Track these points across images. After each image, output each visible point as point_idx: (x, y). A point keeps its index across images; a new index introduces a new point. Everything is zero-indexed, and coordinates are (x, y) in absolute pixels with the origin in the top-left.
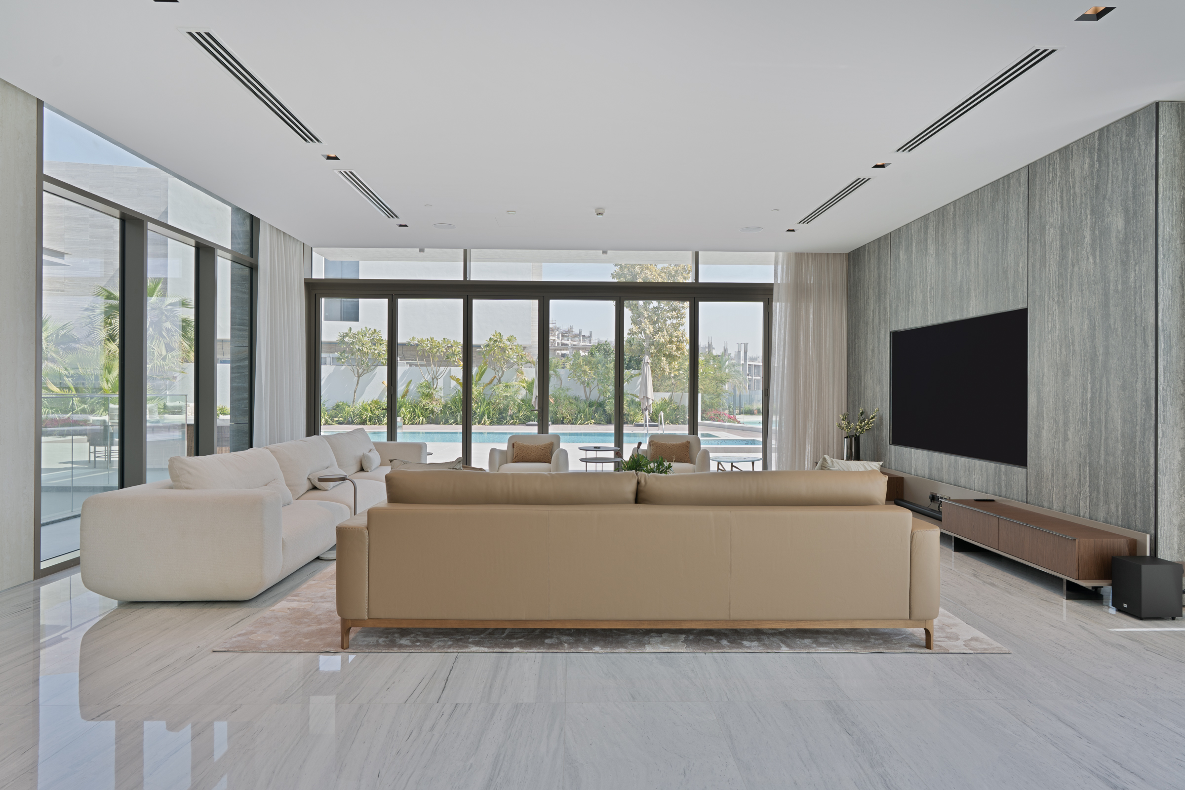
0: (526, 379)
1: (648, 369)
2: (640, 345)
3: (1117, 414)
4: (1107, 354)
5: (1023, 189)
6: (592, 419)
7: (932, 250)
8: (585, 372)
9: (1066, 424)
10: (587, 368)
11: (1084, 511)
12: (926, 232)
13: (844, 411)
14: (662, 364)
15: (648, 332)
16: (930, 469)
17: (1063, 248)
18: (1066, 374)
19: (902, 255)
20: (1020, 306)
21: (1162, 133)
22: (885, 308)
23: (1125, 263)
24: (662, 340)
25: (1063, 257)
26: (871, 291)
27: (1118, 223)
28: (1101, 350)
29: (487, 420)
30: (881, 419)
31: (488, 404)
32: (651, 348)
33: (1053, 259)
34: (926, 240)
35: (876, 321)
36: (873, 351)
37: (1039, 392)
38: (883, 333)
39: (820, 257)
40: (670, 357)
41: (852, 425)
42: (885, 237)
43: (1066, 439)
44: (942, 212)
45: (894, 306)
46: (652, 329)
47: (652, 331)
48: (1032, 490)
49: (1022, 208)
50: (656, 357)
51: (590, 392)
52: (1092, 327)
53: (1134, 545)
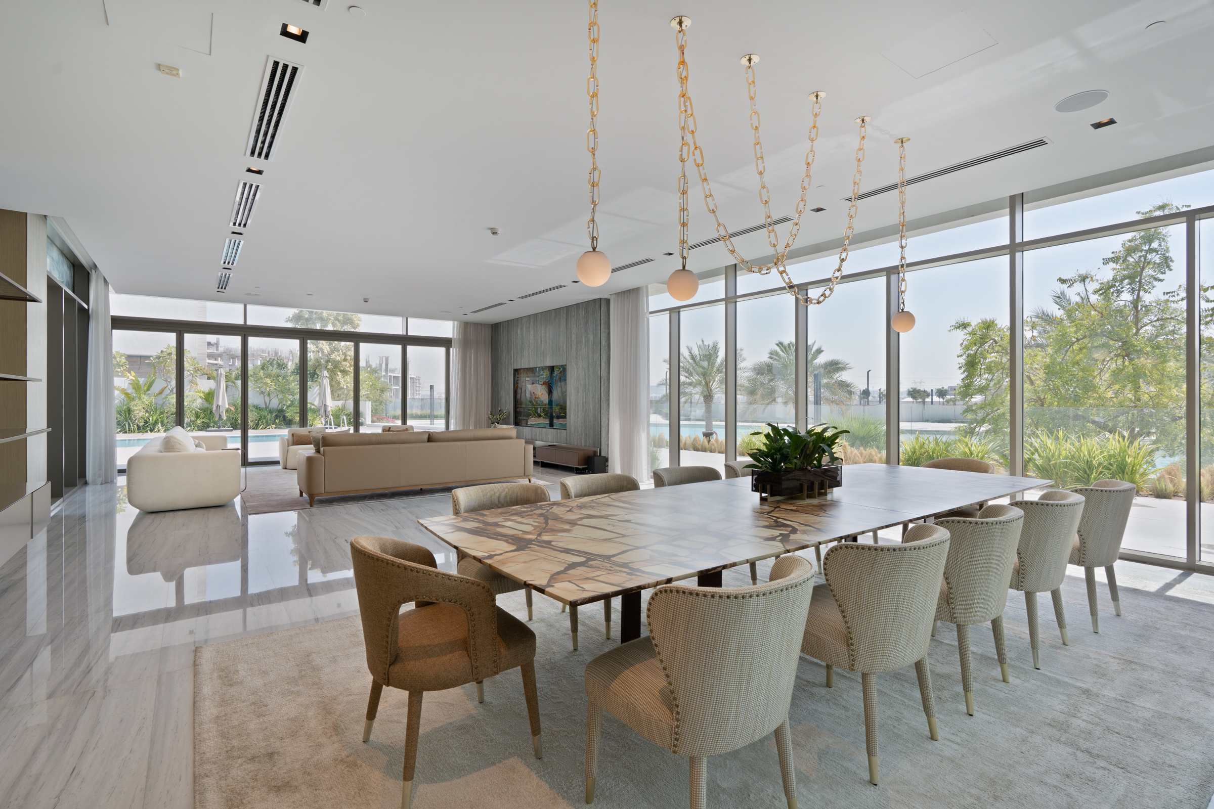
0: (202, 390)
1: (326, 383)
2: (318, 362)
3: (591, 407)
4: (589, 385)
5: (565, 316)
6: (273, 424)
7: (532, 333)
8: (266, 384)
9: (578, 411)
10: (268, 380)
11: (583, 444)
12: (529, 324)
13: (490, 410)
14: (338, 378)
15: (326, 351)
16: (532, 436)
17: (577, 343)
18: (578, 392)
19: (519, 331)
20: (564, 364)
21: (602, 309)
22: (511, 357)
23: (593, 353)
24: (338, 358)
25: (577, 347)
26: (504, 347)
27: (591, 338)
28: (587, 383)
29: (161, 427)
30: (509, 413)
31: (162, 413)
32: (328, 365)
33: (574, 347)
34: (529, 327)
35: (507, 363)
36: (505, 378)
37: (570, 399)
38: (510, 369)
39: (477, 325)
40: (344, 372)
41: (495, 417)
42: (511, 320)
43: (578, 417)
44: (536, 315)
45: (515, 356)
46: (328, 349)
47: (329, 351)
48: (568, 439)
49: (565, 323)
50: (333, 373)
51: (270, 401)
52: (585, 375)
53: (595, 452)
